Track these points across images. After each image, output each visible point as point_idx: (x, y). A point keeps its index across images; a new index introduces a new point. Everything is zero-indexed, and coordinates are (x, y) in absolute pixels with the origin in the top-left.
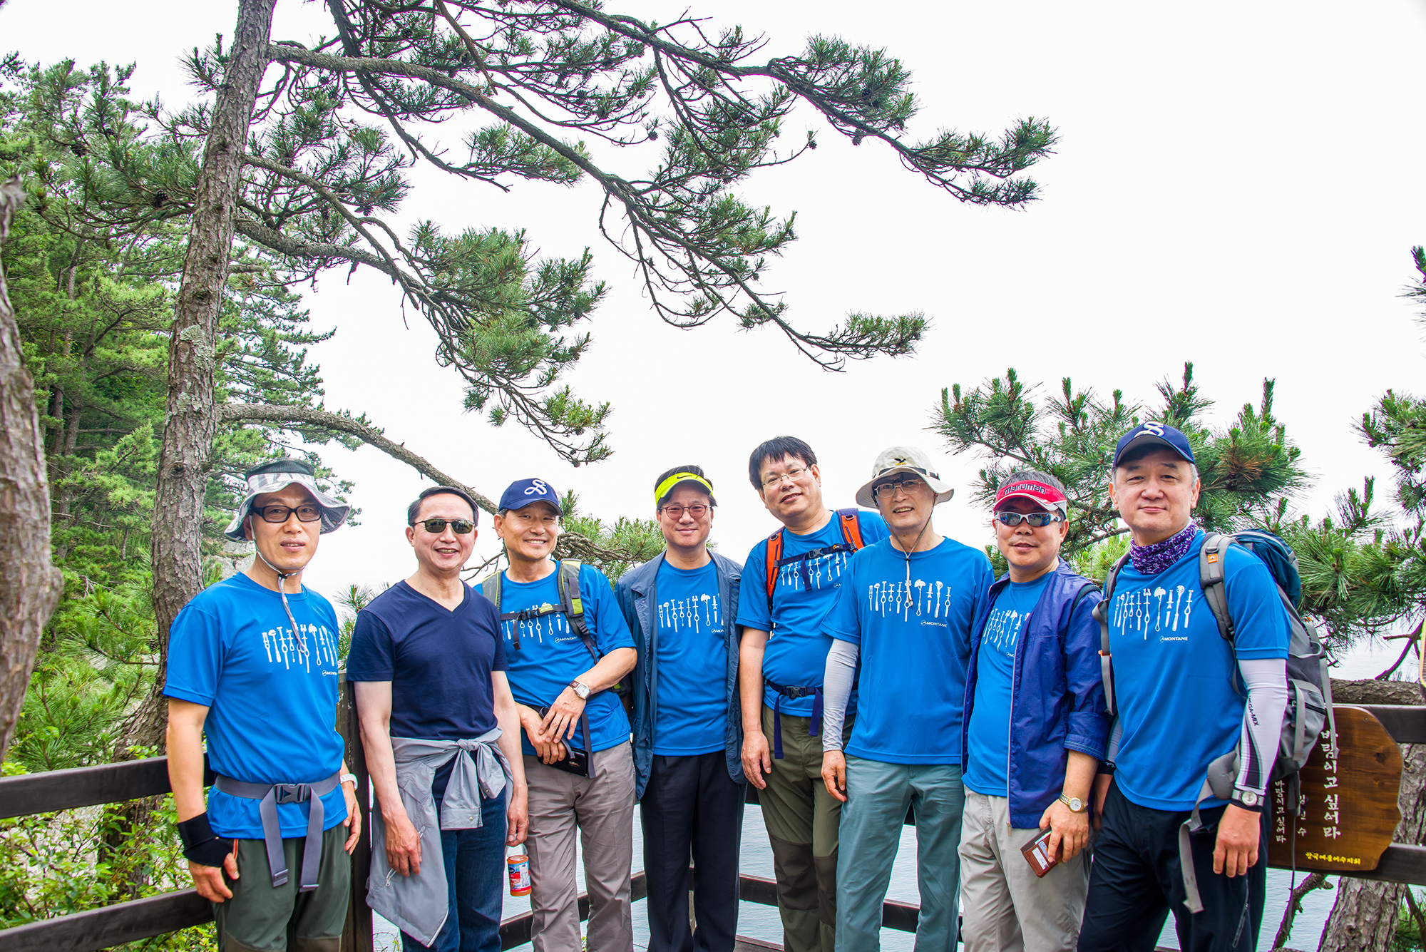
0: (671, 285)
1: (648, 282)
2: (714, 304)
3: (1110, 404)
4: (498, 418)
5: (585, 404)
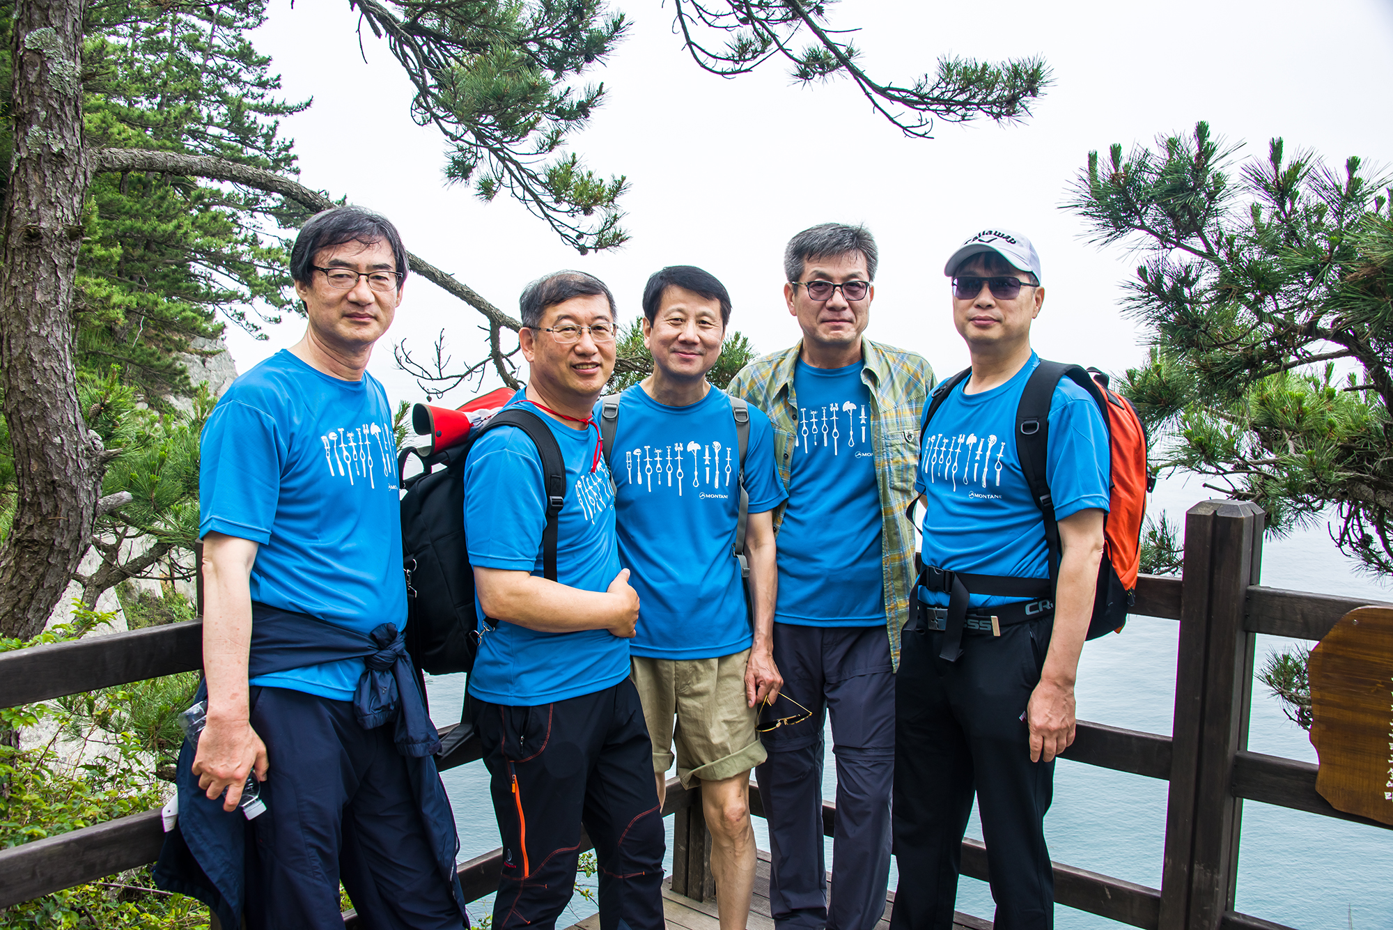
0: (709, 19)
1: (680, 14)
2: (765, 43)
4: (487, 190)
5: (596, 178)
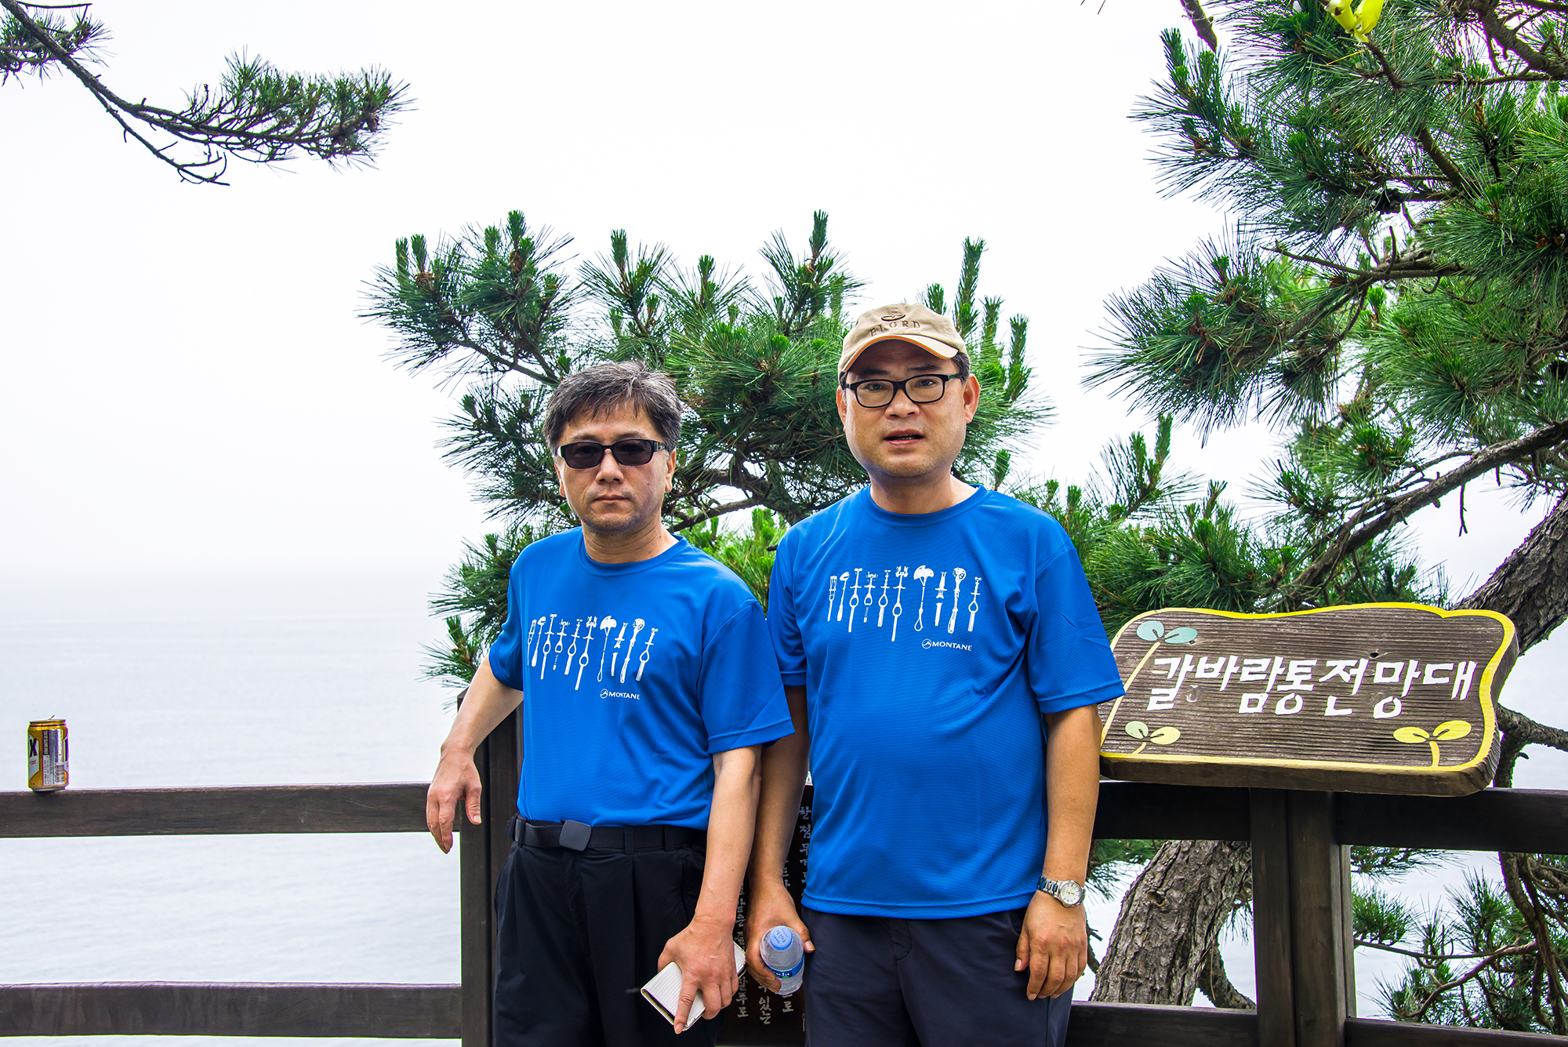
3: (694, 284)
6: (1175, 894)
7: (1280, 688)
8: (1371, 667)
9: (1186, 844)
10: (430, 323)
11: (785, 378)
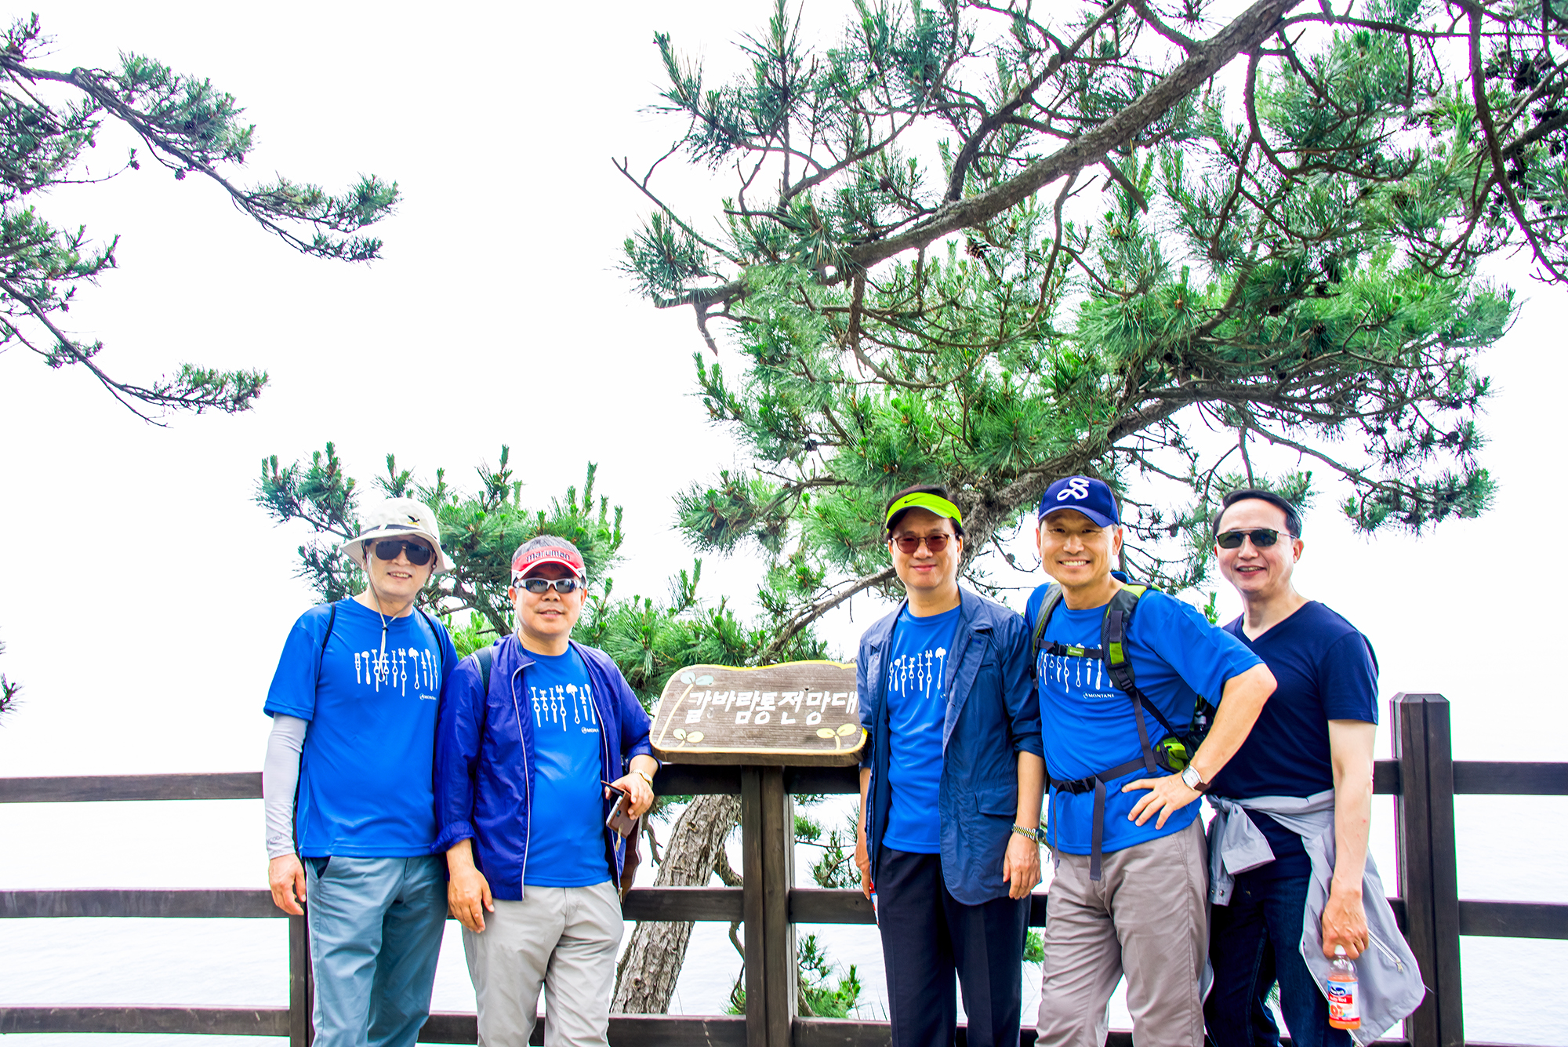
2: (7, 336)
6: (702, 823)
7: (758, 709)
8: (806, 695)
9: (707, 797)
10: (280, 504)
11: (484, 536)
